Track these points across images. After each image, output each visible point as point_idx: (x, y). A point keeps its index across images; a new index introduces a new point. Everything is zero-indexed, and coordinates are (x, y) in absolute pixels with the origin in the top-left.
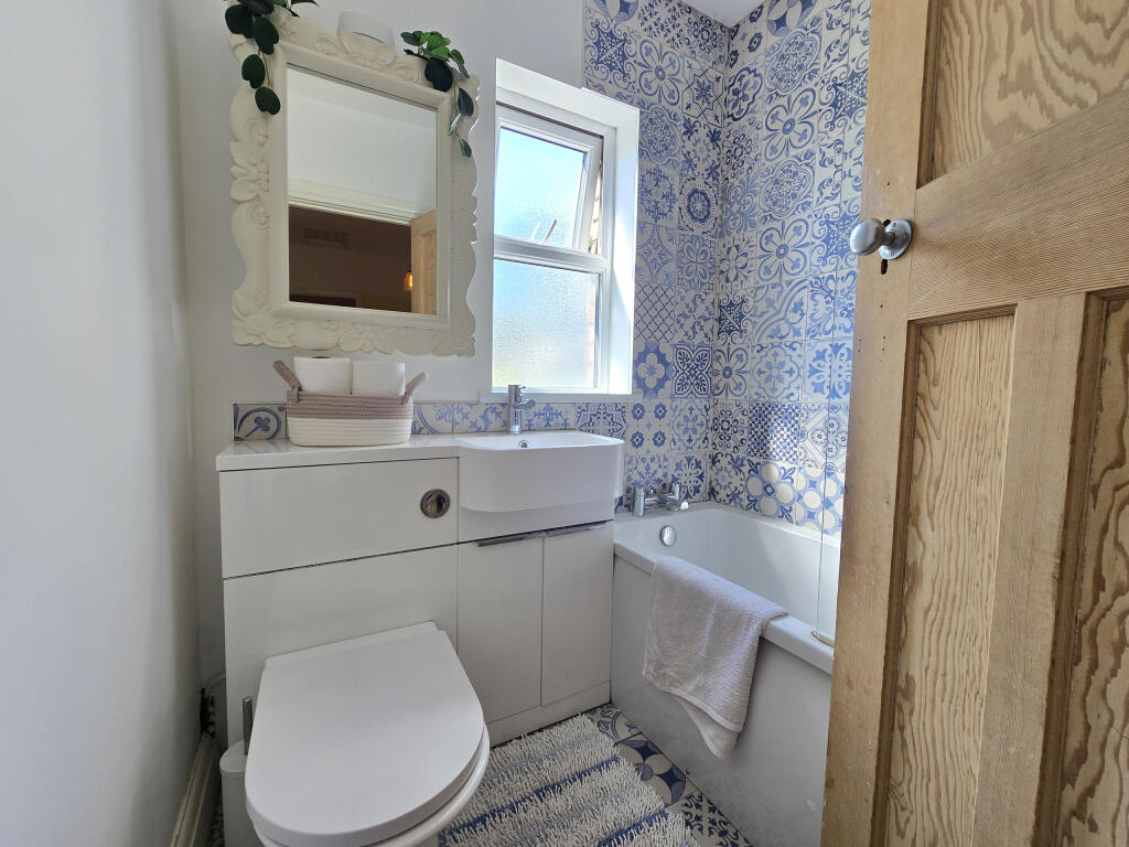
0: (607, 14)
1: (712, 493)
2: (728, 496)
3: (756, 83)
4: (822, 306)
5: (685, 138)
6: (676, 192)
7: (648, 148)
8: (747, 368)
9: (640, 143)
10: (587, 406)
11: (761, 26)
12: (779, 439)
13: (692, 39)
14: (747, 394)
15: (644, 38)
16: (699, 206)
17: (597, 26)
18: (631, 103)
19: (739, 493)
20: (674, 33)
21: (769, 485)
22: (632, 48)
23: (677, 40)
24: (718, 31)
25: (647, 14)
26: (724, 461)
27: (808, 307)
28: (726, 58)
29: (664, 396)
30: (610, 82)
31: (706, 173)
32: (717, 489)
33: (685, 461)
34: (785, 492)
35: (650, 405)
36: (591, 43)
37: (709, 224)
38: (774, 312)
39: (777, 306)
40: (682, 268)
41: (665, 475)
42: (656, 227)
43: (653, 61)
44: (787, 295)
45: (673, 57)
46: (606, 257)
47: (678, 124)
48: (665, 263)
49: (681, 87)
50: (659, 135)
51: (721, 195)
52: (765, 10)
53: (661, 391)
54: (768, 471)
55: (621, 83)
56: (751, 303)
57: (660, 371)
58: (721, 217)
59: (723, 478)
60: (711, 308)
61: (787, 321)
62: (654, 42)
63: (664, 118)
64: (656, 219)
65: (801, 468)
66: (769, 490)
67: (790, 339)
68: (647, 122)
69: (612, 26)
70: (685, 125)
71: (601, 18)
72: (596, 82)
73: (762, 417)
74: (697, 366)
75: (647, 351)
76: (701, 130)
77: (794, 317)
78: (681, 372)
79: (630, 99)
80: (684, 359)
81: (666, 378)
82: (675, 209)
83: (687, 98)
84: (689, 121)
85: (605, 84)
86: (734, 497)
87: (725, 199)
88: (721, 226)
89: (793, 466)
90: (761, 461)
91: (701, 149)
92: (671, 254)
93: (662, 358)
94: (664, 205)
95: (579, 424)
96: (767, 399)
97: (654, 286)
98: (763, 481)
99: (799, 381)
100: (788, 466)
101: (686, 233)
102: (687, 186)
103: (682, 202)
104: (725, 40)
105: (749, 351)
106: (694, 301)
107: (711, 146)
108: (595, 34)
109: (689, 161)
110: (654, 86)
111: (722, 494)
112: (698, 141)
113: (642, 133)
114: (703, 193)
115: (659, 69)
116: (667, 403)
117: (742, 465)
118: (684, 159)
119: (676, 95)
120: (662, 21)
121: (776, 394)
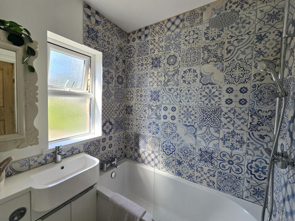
0: (91, 23)
1: (125, 156)
2: (129, 157)
3: (134, 50)
4: (150, 112)
5: (116, 61)
6: (114, 77)
7: (105, 64)
8: (133, 124)
9: (103, 63)
10: (87, 143)
11: (135, 36)
12: (141, 143)
13: (117, 34)
14: (133, 130)
15: (103, 32)
16: (120, 80)
17: (88, 26)
18: (100, 51)
19: (132, 156)
20: (112, 32)
21: (139, 155)
22: (99, 34)
23: (113, 34)
24: (124, 33)
25: (104, 25)
26: (128, 148)
27: (147, 111)
28: (127, 41)
29: (111, 134)
30: (93, 44)
31: (122, 71)
32: (127, 155)
33: (118, 150)
34: (143, 156)
35: (107, 137)
36: (85, 31)
37: (123, 85)
38: (140, 111)
39: (140, 109)
40: (116, 97)
41: (112, 156)
42: (108, 87)
43: (106, 39)
44: (143, 107)
45: (112, 39)
46: (93, 94)
47: (114, 58)
48: (111, 97)
49: (115, 47)
50: (108, 60)
51: (126, 77)
52: (136, 32)
53: (111, 133)
54: (139, 151)
55: (96, 44)
56: (134, 107)
57: (110, 127)
58: (126, 83)
59: (128, 152)
60: (124, 107)
61: (143, 114)
62: (106, 33)
63: (110, 56)
64: (108, 84)
65: (147, 151)
66: (139, 156)
67: (143, 118)
68: (105, 56)
69: (93, 27)
70: (116, 58)
71: (89, 24)
72: (88, 43)
73: (137, 137)
74: (121, 123)
75: (106, 122)
76: (120, 59)
77: (144, 113)
78: (116, 126)
79: (99, 50)
80: (117, 122)
81: (112, 128)
82: (114, 81)
83: (116, 51)
84: (117, 57)
85: (91, 44)
86: (131, 157)
87: (127, 78)
88: (126, 85)
89: (145, 150)
90: (137, 148)
91: (121, 65)
92: (113, 94)
93: (111, 123)
94: (110, 80)
95: (84, 150)
96: (138, 133)
97: (108, 103)
98: (138, 154)
99: (146, 129)
100: (144, 150)
101: (117, 88)
102: (117, 75)
103: (115, 79)
104: (126, 36)
105: (134, 119)
106: (119, 106)
107: (123, 64)
108: (87, 28)
109: (117, 68)
110: (107, 46)
111: (128, 156)
112: (120, 62)
113: (103, 60)
114: (121, 77)
115: (108, 42)
116: (112, 135)
117: (133, 149)
118: (116, 67)
119: (113, 49)
120: (109, 28)
121: (141, 132)
